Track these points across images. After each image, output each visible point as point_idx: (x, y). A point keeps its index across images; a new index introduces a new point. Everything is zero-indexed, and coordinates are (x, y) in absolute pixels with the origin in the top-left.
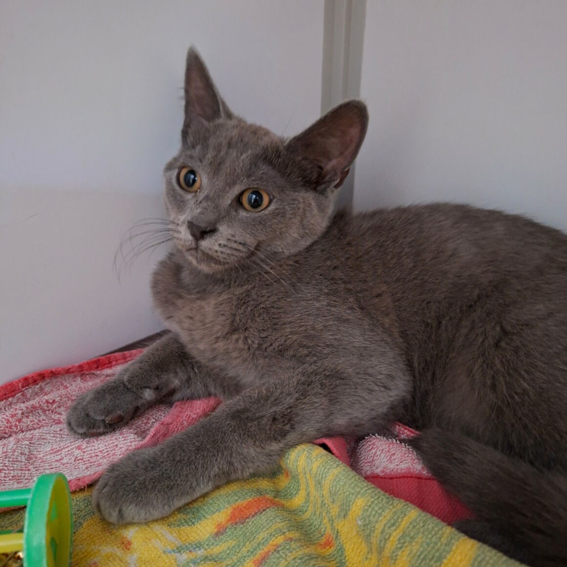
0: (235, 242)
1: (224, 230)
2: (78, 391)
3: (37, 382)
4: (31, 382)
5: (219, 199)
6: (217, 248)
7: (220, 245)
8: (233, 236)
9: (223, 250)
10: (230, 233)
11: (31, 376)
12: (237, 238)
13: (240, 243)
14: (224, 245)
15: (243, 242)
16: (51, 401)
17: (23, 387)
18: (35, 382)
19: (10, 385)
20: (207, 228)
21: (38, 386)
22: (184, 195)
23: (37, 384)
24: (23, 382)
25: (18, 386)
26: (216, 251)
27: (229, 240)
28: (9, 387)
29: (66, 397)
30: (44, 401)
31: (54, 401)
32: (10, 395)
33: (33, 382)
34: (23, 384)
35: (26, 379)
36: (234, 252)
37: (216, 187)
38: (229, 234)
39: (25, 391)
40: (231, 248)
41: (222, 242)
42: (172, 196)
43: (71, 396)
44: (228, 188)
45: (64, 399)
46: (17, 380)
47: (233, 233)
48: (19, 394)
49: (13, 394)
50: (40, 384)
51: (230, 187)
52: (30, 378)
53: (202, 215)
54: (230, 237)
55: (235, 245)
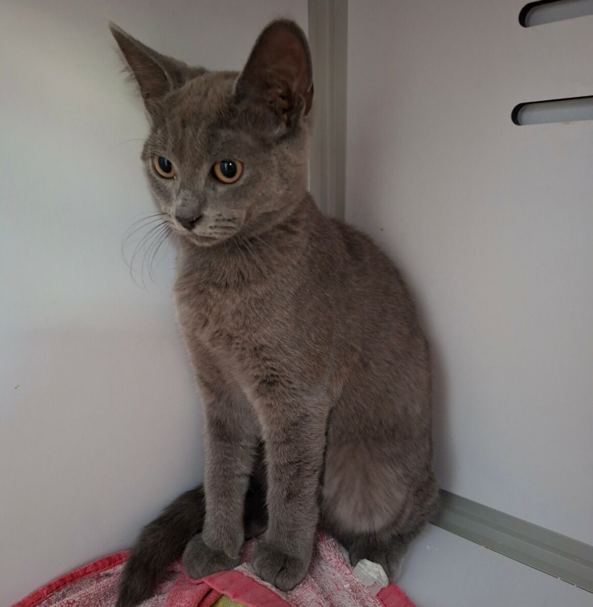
0: (224, 220)
1: (209, 213)
2: (95, 589)
3: (60, 588)
4: (55, 588)
5: (194, 185)
6: (210, 231)
7: (211, 227)
8: (220, 215)
9: (216, 230)
10: (216, 213)
11: (53, 583)
12: (225, 216)
13: (229, 220)
14: (215, 226)
15: (231, 218)
16: (71, 601)
17: (48, 594)
18: (58, 588)
19: (36, 594)
20: (193, 217)
21: (61, 593)
22: (166, 185)
23: (60, 591)
24: (47, 589)
25: (43, 593)
26: (211, 234)
27: (217, 220)
28: (36, 596)
29: (84, 597)
30: (65, 602)
31: (74, 601)
32: (37, 603)
33: (56, 588)
34: (47, 591)
35: (50, 586)
36: (226, 231)
37: (187, 174)
38: (216, 215)
39: (50, 598)
40: (222, 227)
41: (213, 224)
42: (157, 188)
43: (89, 595)
44: (198, 170)
45: (83, 599)
46: (42, 588)
47: (219, 213)
48: (44, 602)
49: (39, 601)
50: (62, 590)
51: (199, 169)
52: (53, 584)
53: (184, 207)
54: (217, 218)
55: (224, 224)
